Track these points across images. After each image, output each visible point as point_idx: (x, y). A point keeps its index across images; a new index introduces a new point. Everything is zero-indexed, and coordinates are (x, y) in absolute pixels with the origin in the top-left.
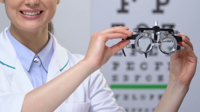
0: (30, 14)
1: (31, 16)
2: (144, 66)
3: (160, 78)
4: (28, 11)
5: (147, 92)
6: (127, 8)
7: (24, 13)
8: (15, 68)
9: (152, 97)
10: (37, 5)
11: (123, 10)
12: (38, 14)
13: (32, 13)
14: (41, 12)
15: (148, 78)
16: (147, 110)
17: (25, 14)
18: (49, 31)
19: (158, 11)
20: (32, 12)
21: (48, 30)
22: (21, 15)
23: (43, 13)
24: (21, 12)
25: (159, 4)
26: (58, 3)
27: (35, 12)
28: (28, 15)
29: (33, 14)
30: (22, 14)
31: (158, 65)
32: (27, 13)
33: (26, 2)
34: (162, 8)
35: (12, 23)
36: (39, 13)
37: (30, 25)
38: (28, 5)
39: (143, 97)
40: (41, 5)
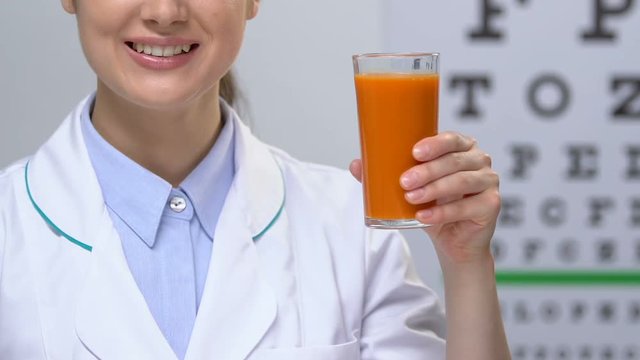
0: (158, 52)
1: (160, 60)
2: (554, 212)
3: (606, 250)
4: (152, 43)
5: (565, 296)
6: (498, 23)
7: (140, 49)
8: (89, 248)
9: (578, 311)
10: (179, 24)
11: (485, 33)
12: (183, 52)
13: (163, 50)
14: (194, 47)
15: (567, 250)
16: (562, 354)
17: (142, 52)
18: (222, 100)
19: (597, 34)
20: (163, 46)
21: (221, 95)
22: (131, 55)
23: (199, 49)
24: (130, 44)
25: (601, 11)
26: (251, 14)
27: (175, 46)
28: (151, 55)
29: (168, 52)
30: (132, 51)
31: (598, 209)
32: (148, 50)
33: (146, 14)
34: (611, 24)
35: (99, 81)
36: (186, 49)
37: (156, 87)
38: (151, 23)
39: (550, 312)
40: (194, 23)
